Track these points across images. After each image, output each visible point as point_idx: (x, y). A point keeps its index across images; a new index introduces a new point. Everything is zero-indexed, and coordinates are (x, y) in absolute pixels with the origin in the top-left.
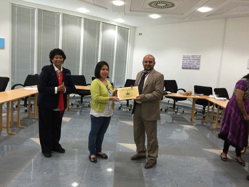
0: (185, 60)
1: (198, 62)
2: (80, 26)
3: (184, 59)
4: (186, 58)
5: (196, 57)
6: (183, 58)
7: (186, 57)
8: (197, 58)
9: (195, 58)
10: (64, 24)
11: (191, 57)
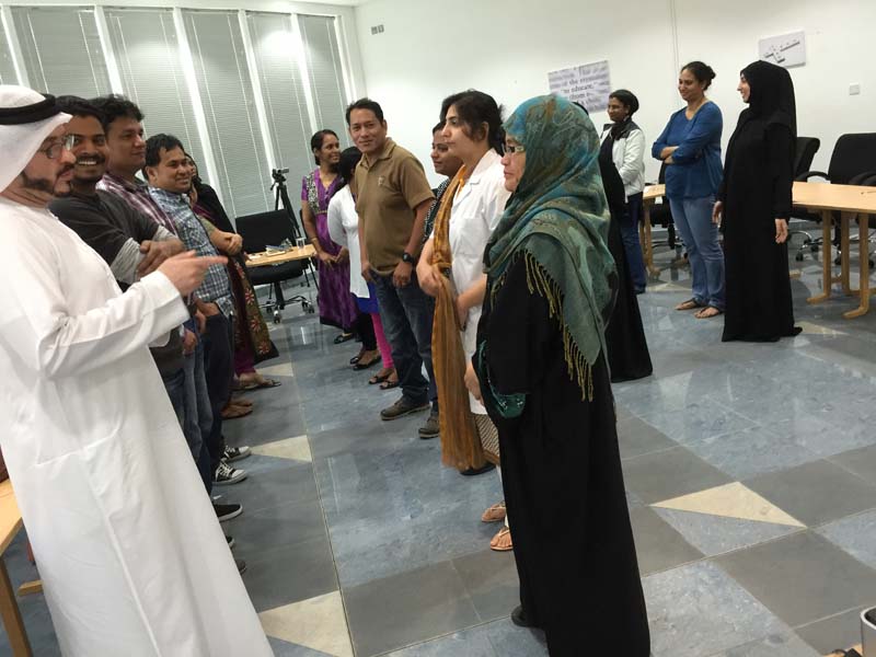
0: (557, 86)
1: (602, 84)
2: (173, 41)
3: (553, 83)
4: (560, 78)
5: (592, 68)
6: (550, 80)
7: (559, 75)
8: (595, 71)
9: (591, 75)
10: (117, 46)
11: (577, 73)
